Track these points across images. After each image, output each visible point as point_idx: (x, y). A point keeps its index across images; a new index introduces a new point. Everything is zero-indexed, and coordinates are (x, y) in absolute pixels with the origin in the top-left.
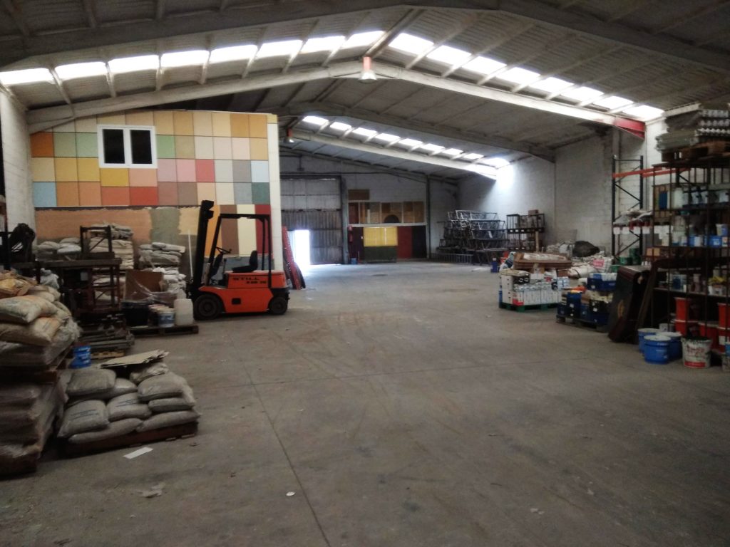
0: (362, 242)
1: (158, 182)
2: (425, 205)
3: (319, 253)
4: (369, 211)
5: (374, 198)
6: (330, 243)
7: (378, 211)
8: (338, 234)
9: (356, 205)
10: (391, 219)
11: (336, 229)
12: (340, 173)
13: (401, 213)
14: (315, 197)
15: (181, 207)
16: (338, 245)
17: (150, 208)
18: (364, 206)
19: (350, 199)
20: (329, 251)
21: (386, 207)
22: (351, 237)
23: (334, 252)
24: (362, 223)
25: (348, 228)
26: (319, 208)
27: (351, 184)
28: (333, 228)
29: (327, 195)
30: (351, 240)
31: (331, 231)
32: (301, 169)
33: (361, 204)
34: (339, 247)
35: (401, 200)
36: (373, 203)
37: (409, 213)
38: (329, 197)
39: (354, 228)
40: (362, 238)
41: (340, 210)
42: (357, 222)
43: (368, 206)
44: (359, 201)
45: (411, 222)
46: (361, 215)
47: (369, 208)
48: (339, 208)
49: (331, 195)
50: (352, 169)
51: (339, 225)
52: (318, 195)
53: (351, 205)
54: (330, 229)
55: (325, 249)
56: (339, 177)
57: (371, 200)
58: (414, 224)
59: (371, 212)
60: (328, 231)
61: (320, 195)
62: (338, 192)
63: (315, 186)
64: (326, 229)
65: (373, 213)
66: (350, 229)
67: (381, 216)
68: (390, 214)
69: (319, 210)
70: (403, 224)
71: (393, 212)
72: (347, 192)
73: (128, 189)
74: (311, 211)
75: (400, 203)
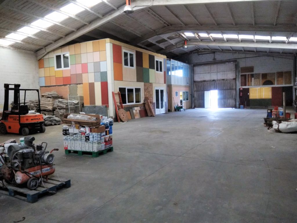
0: (248, 96)
1: (71, 75)
2: (293, 73)
3: (223, 102)
4: (253, 79)
5: (256, 71)
6: (229, 97)
7: (259, 78)
8: (234, 92)
9: (245, 76)
10: (267, 83)
11: (233, 89)
12: (237, 59)
13: (274, 79)
14: (222, 73)
15: (78, 84)
16: (234, 98)
17: (69, 85)
18: (250, 76)
19: (241, 73)
20: (228, 101)
21: (264, 76)
22: (241, 94)
23: (231, 102)
24: (248, 85)
25: (240, 89)
26: (223, 78)
27: (243, 64)
28: (231, 89)
29: (228, 71)
30: (241, 95)
31: (230, 91)
32: (214, 59)
33: (248, 75)
34: (234, 99)
35: (275, 71)
36: (256, 74)
37: (280, 79)
38: (229, 72)
39: (244, 89)
40: (248, 94)
41: (235, 79)
42: (245, 85)
43: (252, 76)
44: (247, 74)
45: (282, 84)
46: (248, 81)
47: (253, 77)
48: (234, 78)
49: (230, 71)
50: (243, 56)
51: (234, 87)
52: (223, 72)
53: (242, 76)
54: (229, 89)
55: (226, 100)
56: (235, 61)
57: (254, 73)
58: (284, 85)
59: (255, 79)
60: (228, 90)
61: (225, 72)
62: (234, 69)
63: (222, 67)
64: (227, 89)
65: (256, 80)
66: (241, 89)
67: (261, 81)
68: (267, 80)
69: (223, 80)
70: (276, 85)
71: (269, 78)
72: (240, 69)
73: (62, 78)
74: (219, 80)
75: (275, 73)
